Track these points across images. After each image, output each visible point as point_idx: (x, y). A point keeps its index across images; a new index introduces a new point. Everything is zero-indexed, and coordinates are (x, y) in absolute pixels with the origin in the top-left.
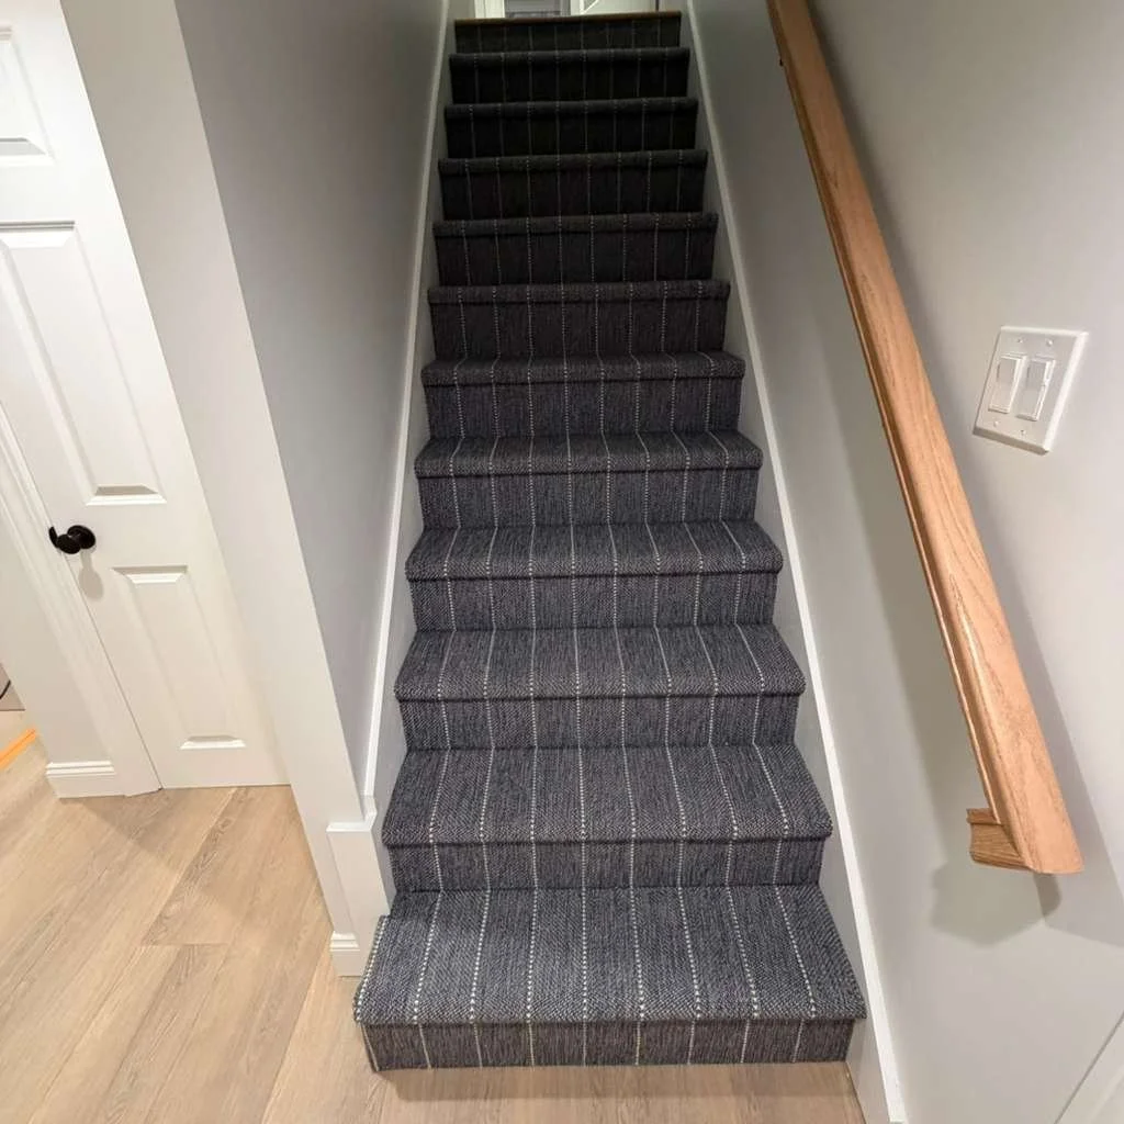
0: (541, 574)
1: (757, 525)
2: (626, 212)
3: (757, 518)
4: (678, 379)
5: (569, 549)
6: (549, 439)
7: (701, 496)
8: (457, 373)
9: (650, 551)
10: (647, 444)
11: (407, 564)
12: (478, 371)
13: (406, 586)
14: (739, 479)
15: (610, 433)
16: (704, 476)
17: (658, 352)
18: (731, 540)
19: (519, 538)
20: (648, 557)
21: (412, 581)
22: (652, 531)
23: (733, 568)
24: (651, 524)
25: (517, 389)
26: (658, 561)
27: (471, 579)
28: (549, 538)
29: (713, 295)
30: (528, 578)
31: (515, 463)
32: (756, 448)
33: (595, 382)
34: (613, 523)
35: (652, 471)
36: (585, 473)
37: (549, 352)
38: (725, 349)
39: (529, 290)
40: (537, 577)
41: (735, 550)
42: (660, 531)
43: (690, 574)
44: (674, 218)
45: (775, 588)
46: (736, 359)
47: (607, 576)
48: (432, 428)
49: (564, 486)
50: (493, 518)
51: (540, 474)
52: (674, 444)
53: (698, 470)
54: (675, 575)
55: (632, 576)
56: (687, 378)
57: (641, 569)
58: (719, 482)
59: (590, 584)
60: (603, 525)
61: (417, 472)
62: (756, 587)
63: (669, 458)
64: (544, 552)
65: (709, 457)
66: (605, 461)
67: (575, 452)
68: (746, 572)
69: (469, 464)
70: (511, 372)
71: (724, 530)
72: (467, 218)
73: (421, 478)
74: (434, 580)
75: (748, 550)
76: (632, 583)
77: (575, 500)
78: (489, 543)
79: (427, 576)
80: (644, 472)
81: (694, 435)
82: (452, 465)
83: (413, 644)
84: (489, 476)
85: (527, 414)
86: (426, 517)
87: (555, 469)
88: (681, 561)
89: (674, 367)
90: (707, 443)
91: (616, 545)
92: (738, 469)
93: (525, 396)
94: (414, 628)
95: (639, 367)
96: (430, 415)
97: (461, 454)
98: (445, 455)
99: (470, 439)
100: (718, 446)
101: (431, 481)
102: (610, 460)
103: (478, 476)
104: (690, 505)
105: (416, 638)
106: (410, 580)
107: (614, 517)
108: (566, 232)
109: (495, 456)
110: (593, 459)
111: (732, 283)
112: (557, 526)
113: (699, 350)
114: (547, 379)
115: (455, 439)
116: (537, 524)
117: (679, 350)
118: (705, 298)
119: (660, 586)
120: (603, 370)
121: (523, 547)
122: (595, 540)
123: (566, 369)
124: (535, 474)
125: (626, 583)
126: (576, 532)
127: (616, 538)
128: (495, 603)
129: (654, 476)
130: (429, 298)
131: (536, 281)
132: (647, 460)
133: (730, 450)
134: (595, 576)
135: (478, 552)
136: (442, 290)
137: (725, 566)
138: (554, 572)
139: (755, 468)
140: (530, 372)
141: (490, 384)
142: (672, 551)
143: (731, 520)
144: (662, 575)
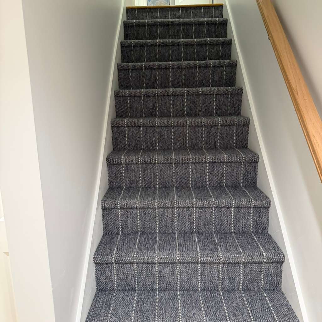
0: (162, 261)
1: (270, 236)
2: (201, 87)
3: (270, 232)
4: (227, 163)
5: (176, 248)
6: (166, 189)
7: (241, 221)
8: (123, 158)
9: (216, 250)
10: (213, 194)
11: (95, 255)
12: (133, 158)
13: (93, 267)
14: (259, 213)
15: (194, 187)
16: (242, 211)
17: (217, 148)
18: (257, 245)
19: (151, 240)
20: (216, 254)
21: (96, 264)
22: (217, 238)
23: (260, 260)
24: (216, 235)
25: (151, 166)
26: (221, 256)
27: (126, 263)
28: (165, 240)
29: (243, 123)
30: (155, 263)
31: (148, 203)
32: (267, 197)
33: (188, 164)
34: (197, 232)
35: (216, 208)
36: (183, 208)
37: (165, 148)
38: (248, 147)
39: (157, 121)
40: (160, 263)
41: (260, 251)
42: (221, 238)
43: (238, 263)
44: (223, 89)
45: (281, 271)
46: (255, 153)
47: (195, 263)
48: (110, 183)
49: (173, 214)
50: (137, 229)
51: (161, 208)
52: (226, 194)
53: (239, 207)
54: (230, 263)
55: (207, 263)
56: (231, 162)
57: (214, 260)
58: (249, 214)
59: (186, 267)
60: (192, 233)
61: (102, 207)
62: (272, 270)
63: (224, 201)
64: (163, 249)
65: (244, 202)
66: (193, 203)
67: (178, 197)
68: (266, 263)
69: (128, 203)
70: (148, 158)
71: (253, 239)
72: (129, 89)
73: (104, 209)
74: (108, 263)
75: (267, 251)
76: (208, 267)
77: (178, 221)
78: (135, 243)
79: (104, 261)
80: (212, 208)
81: (235, 188)
82: (120, 202)
83: (95, 298)
84: (137, 208)
85: (155, 178)
86: (105, 228)
87: (169, 206)
88: (233, 257)
89: (225, 157)
90: (243, 194)
91: (199, 246)
92: (258, 208)
93: (153, 169)
94: (95, 289)
95: (208, 157)
96: (110, 176)
97: (124, 197)
98: (116, 198)
99: (128, 189)
100: (248, 196)
101: (108, 211)
102: (195, 202)
103: (131, 208)
104: (235, 225)
105: (96, 294)
106: (95, 264)
107: (197, 229)
108: (174, 95)
109: (140, 199)
110: (187, 201)
111: (251, 119)
112: (169, 234)
113: (236, 148)
114: (165, 162)
115: (121, 188)
116: (160, 232)
117: (227, 148)
118: (238, 125)
119: (222, 269)
120: (191, 158)
121: (152, 246)
122: (189, 243)
123: (174, 157)
124: (159, 208)
125: (205, 267)
126: (179, 238)
127: (199, 241)
128: (138, 276)
129: (217, 210)
130: (111, 124)
131: (160, 116)
132: (213, 202)
133: (255, 198)
134: (189, 263)
135: (130, 249)
136: (117, 120)
137: (255, 260)
138: (168, 261)
139: (267, 207)
140: (158, 158)
141: (138, 164)
142: (228, 250)
143: (257, 233)
144: (224, 263)
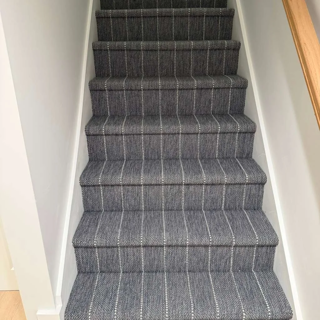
0: (147, 183)
1: (253, 160)
2: (190, 8)
3: (253, 157)
4: (215, 89)
5: (161, 172)
6: (152, 116)
7: (226, 146)
8: (106, 84)
9: (200, 172)
10: (200, 121)
11: (81, 178)
12: (117, 83)
13: (80, 189)
14: (244, 138)
15: (181, 115)
16: (228, 136)
17: (205, 75)
18: (241, 168)
19: (136, 165)
20: (200, 176)
21: (83, 186)
22: (202, 163)
23: (242, 181)
24: (201, 160)
25: (136, 92)
26: (204, 177)
27: (112, 186)
28: (151, 165)
29: (233, 47)
30: (140, 185)
31: (134, 129)
32: (253, 122)
33: (174, 90)
34: (182, 158)
35: (201, 134)
36: (169, 134)
37: (151, 75)
38: (238, 74)
39: (142, 43)
40: (145, 185)
41: (242, 173)
42: (205, 163)
43: (220, 184)
44: (213, 10)
45: (263, 192)
46: (243, 79)
47: (179, 185)
48: (94, 111)
49: (159, 140)
50: (123, 155)
51: (147, 134)
52: (213, 120)
53: (225, 133)
54: (213, 184)
55: (191, 185)
56: (219, 88)
57: (197, 181)
58: (234, 139)
59: (171, 188)
60: (177, 159)
61: (86, 133)
62: (254, 191)
63: (210, 127)
64: (148, 172)
65: (230, 127)
66: (178, 129)
67: (164, 124)
68: (248, 184)
69: (112, 129)
70: (133, 84)
71: (237, 163)
72: (112, 9)
73: (88, 135)
74: (94, 186)
75: (249, 173)
76: (192, 188)
77: (164, 147)
78: (121, 168)
79: (90, 183)
80: (198, 134)
81: (222, 116)
82: (104, 128)
83: (82, 218)
84: (122, 135)
85: (140, 105)
86: (90, 154)
87: (154, 132)
88: (216, 178)
89: (213, 82)
90: (229, 120)
91: (184, 169)
92: (243, 133)
93: (139, 96)
94: (83, 210)
95: (196, 83)
96: (93, 104)
97: (109, 124)
98: (100, 124)
99: (113, 117)
100: (234, 121)
101: (93, 137)
102: (181, 128)
103: (116, 135)
104: (220, 150)
105: (83, 215)
106: (82, 186)
107: (183, 155)
108: (161, 16)
109: (125, 125)
110: (173, 127)
111: (241, 43)
112: (155, 160)
113: (225, 74)
114: (151, 88)
115: (105, 116)
116: (145, 159)
117: (216, 74)
118: (228, 49)
119: (205, 190)
120: (178, 83)
121: (138, 170)
122: (174, 167)
123: (160, 83)
124: (145, 134)
125: (188, 188)
126: (164, 163)
127: (184, 166)
128: (124, 198)
129: (202, 136)
130: (93, 47)
131: (146, 39)
132: (199, 128)
133: (241, 124)
134: (174, 185)
135: (116, 173)
136: (99, 43)
137: (238, 181)
138: (153, 182)
139: (253, 132)
140: (143, 84)
141: (123, 90)
142: (211, 173)
143: (241, 158)
144: (207, 185)
